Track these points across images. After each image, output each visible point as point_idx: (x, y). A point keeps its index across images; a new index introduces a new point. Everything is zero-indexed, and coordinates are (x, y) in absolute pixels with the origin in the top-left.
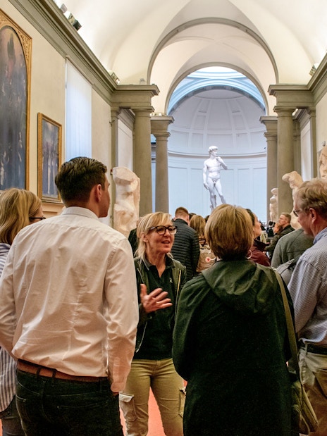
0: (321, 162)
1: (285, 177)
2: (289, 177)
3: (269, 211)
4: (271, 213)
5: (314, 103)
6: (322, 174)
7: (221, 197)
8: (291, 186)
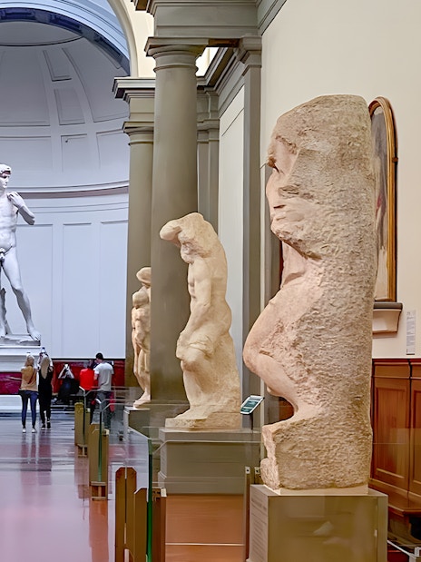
0: (272, 163)
1: (167, 229)
2: (178, 231)
3: (130, 329)
4: (135, 335)
5: (258, 28)
6: (273, 201)
7: (18, 293)
8: (184, 254)
